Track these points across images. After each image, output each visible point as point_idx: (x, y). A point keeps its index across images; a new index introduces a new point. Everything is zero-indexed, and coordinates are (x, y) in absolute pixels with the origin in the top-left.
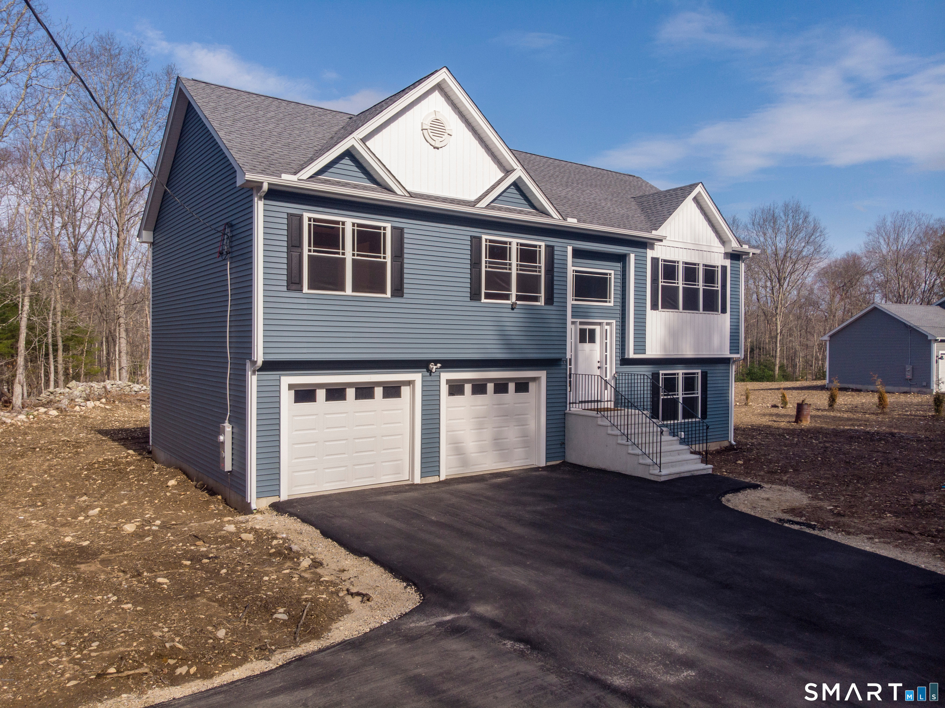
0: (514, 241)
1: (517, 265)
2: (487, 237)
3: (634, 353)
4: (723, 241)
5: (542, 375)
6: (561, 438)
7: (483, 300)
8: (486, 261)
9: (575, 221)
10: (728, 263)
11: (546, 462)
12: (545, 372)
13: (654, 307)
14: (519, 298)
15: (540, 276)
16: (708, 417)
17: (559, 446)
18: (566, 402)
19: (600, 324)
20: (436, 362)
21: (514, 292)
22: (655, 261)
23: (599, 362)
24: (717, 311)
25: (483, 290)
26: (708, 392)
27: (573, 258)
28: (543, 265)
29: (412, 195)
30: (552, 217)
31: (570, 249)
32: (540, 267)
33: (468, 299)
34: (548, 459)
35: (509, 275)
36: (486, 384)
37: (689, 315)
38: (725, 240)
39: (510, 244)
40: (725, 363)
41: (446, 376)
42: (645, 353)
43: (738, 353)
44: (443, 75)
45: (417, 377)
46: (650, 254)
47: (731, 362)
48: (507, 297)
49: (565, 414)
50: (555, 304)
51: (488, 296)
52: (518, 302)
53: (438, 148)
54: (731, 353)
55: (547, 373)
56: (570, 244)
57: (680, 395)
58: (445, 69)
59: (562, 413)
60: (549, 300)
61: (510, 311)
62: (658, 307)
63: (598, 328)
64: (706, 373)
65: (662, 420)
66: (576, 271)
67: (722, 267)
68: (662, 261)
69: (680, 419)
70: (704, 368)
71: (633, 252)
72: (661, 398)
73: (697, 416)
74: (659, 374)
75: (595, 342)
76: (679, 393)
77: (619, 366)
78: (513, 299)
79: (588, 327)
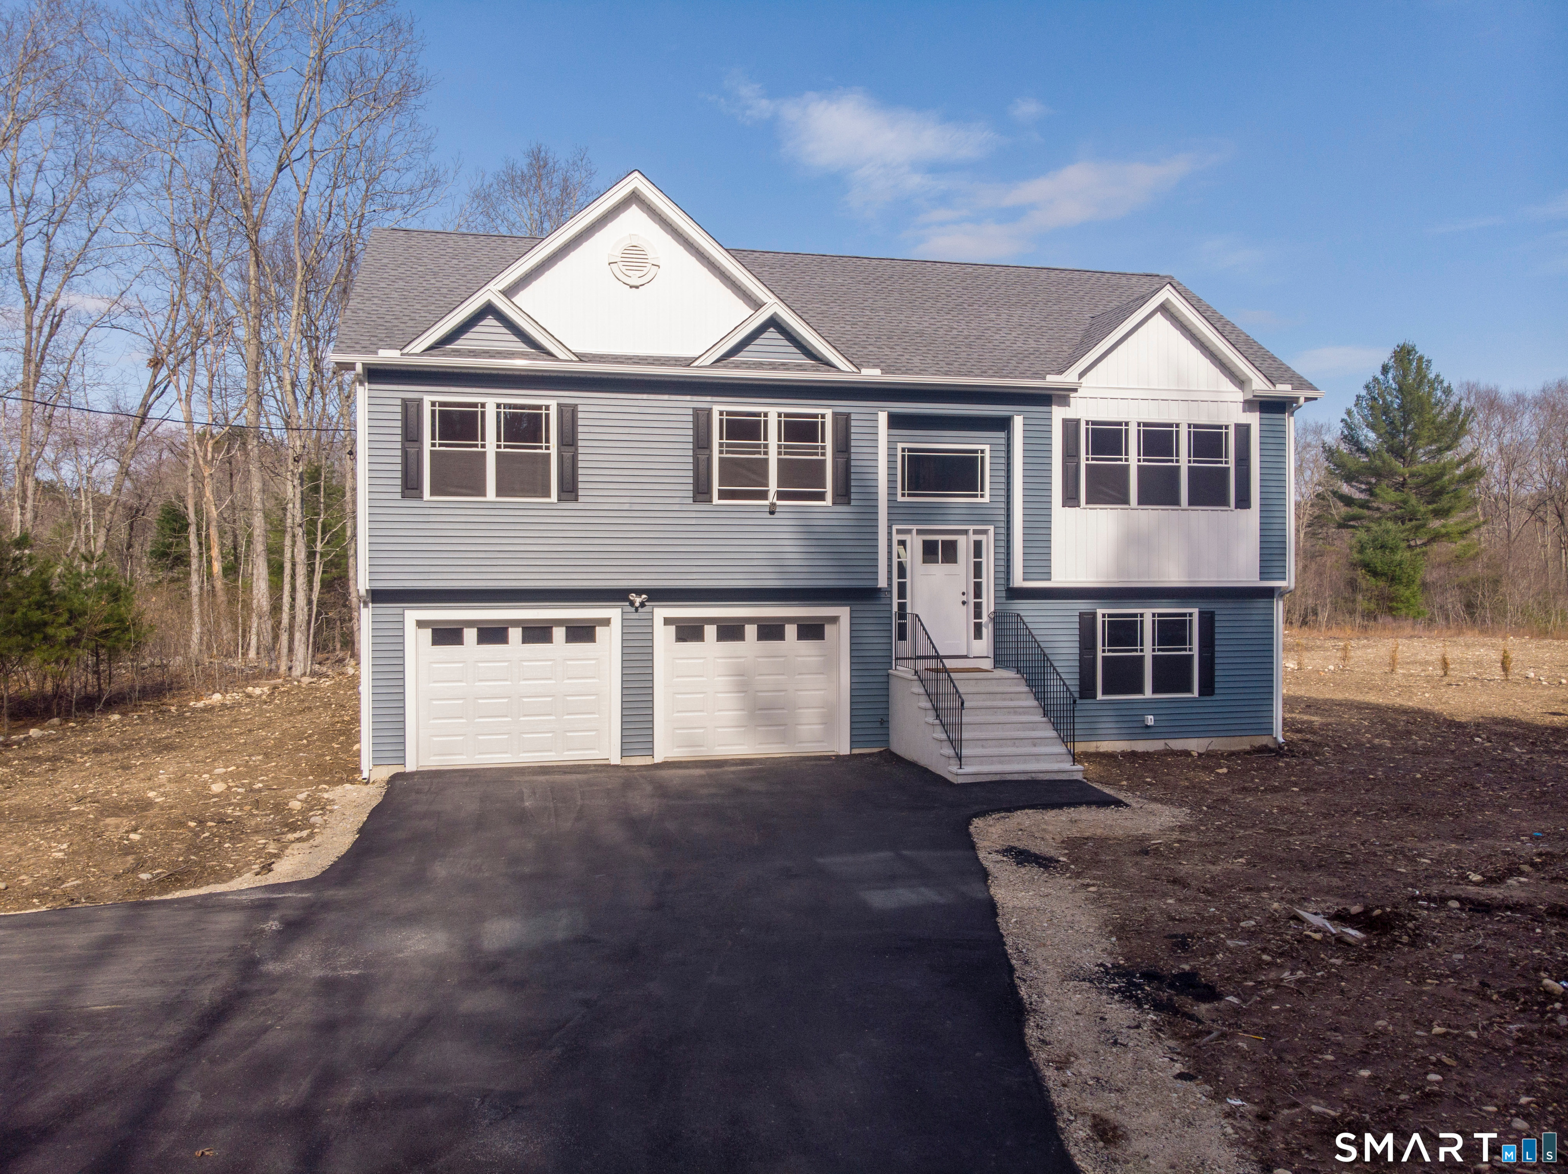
0: (771, 411)
1: (779, 447)
2: (721, 407)
3: (1025, 580)
4: (1240, 382)
5: (843, 612)
6: (880, 712)
7: (716, 500)
8: (721, 445)
9: (877, 372)
10: (1253, 419)
11: (851, 748)
12: (848, 609)
13: (1071, 499)
14: (781, 496)
15: (824, 461)
16: (1217, 691)
17: (878, 725)
18: (891, 657)
19: (966, 532)
21: (773, 486)
22: (1071, 427)
23: (964, 594)
24: (1228, 505)
25: (716, 487)
26: (1217, 648)
27: (889, 427)
28: (829, 443)
29: (581, 358)
30: (839, 370)
31: (882, 416)
32: (823, 448)
33: (690, 501)
34: (853, 744)
35: (764, 461)
36: (744, 626)
38: (1243, 378)
39: (766, 415)
40: (1263, 597)
41: (661, 612)
42: (1050, 580)
43: (1284, 579)
44: (636, 182)
45: (614, 613)
46: (1058, 414)
47: (1276, 595)
48: (763, 495)
49: (888, 675)
50: (853, 503)
51: (723, 495)
52: (779, 503)
53: (637, 287)
54: (1263, 579)
55: (851, 611)
56: (882, 409)
57: (1148, 650)
58: (636, 174)
59: (884, 673)
60: (842, 497)
61: (768, 515)
62: (1079, 502)
63: (962, 541)
64: (1212, 614)
65: (1104, 693)
66: (903, 450)
67: (1237, 426)
68: (1087, 423)
69: (1148, 693)
70: (1209, 606)
71: (1019, 413)
72: (1100, 655)
73: (1189, 690)
74: (1094, 615)
75: (955, 562)
76: (1145, 647)
77: (1004, 601)
78: (772, 497)
79: (940, 538)
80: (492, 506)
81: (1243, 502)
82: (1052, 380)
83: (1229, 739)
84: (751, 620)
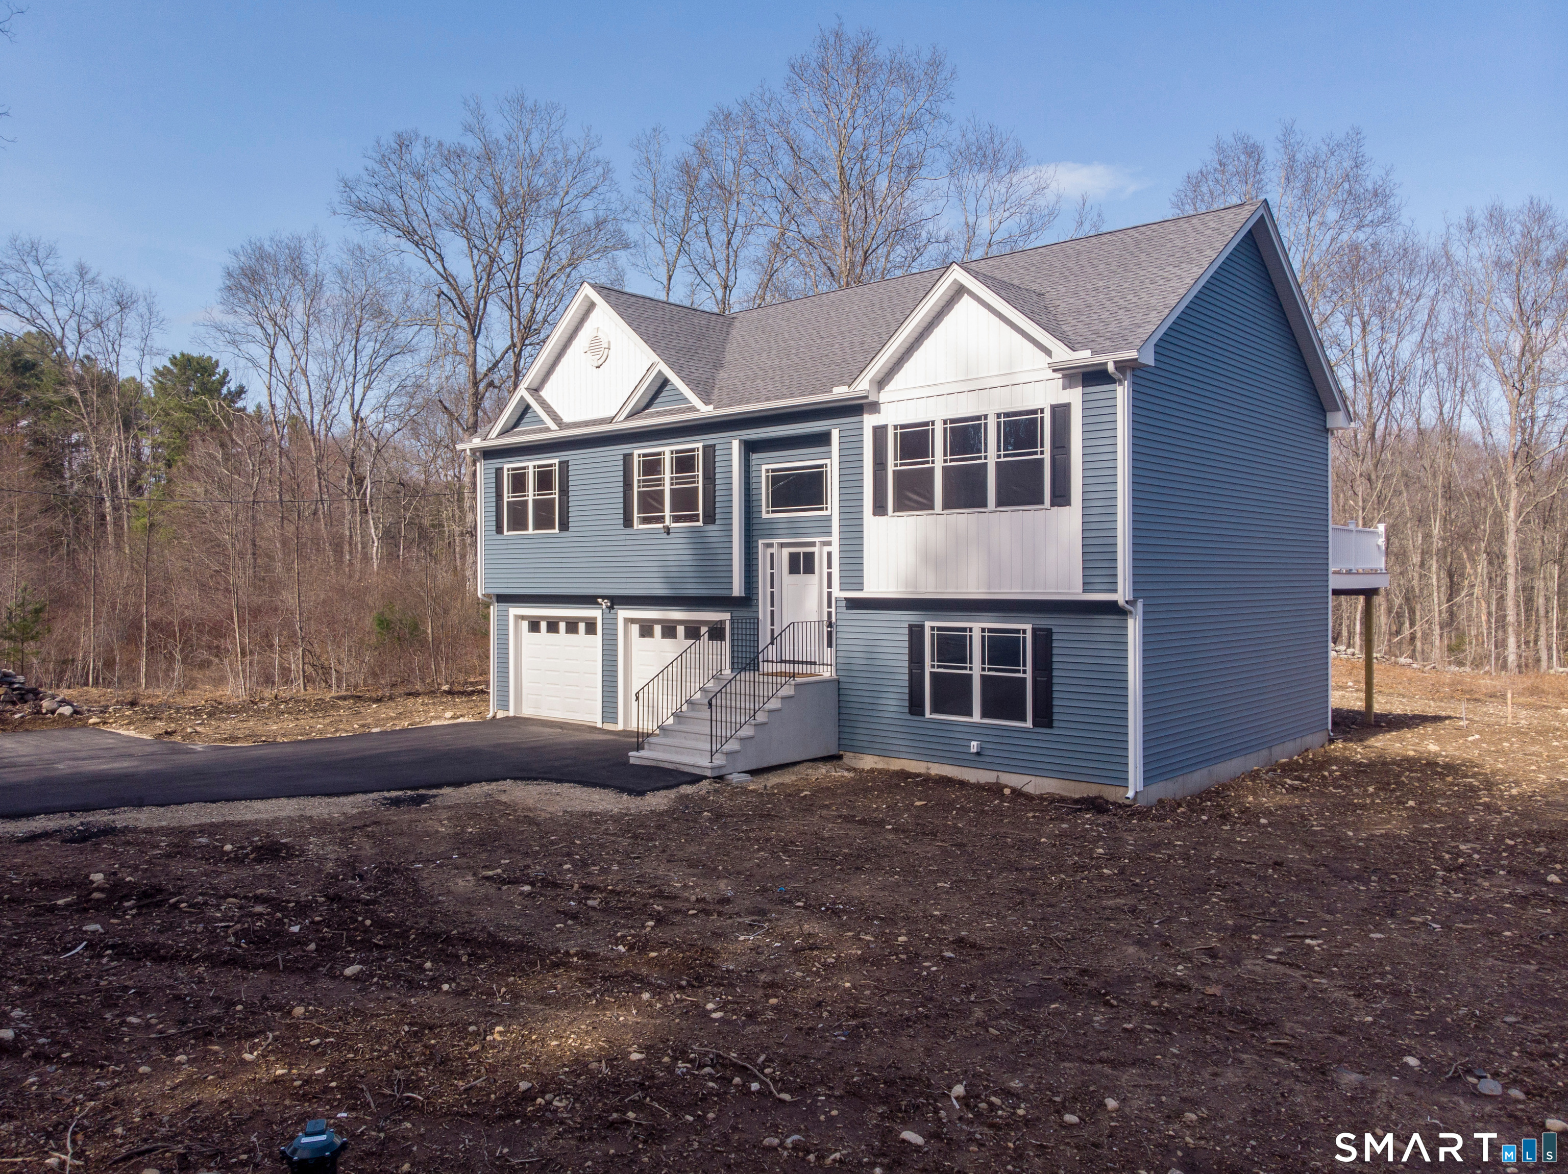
0: (667, 450)
1: (671, 478)
2: (639, 451)
3: (841, 590)
5: (726, 616)
7: (636, 526)
8: (638, 479)
10: (1074, 397)
12: (729, 614)
13: (880, 508)
14: (673, 519)
15: (698, 487)
16: (1055, 724)
19: (819, 544)
20: (604, 597)
21: (667, 512)
22: (880, 432)
23: (818, 603)
24: (1042, 503)
25: (636, 514)
26: (1055, 673)
27: (743, 453)
28: (701, 473)
29: (562, 427)
31: (736, 444)
32: (697, 476)
33: (622, 527)
35: (662, 491)
36: (676, 627)
37: (963, 519)
39: (664, 453)
41: (622, 614)
42: (863, 590)
43: (1117, 591)
45: (598, 613)
46: (870, 421)
48: (661, 519)
50: (717, 522)
51: (640, 521)
52: (674, 525)
54: (1084, 591)
55: (731, 617)
56: (735, 437)
57: (977, 669)
60: (710, 518)
61: (665, 535)
62: (888, 510)
63: (816, 551)
64: (1049, 632)
65: (932, 712)
66: (767, 471)
67: (1054, 408)
68: (895, 427)
69: (976, 717)
70: (1045, 622)
71: (835, 426)
72: (928, 670)
73: (1024, 719)
74: (922, 627)
75: (813, 573)
76: (973, 665)
77: (844, 610)
78: (667, 521)
79: (801, 550)
80: (532, 537)
81: (1061, 497)
82: (840, 392)
83: (1077, 784)
84: (657, 621)
